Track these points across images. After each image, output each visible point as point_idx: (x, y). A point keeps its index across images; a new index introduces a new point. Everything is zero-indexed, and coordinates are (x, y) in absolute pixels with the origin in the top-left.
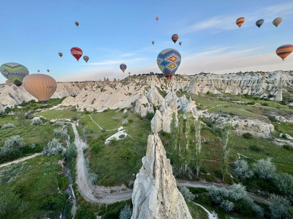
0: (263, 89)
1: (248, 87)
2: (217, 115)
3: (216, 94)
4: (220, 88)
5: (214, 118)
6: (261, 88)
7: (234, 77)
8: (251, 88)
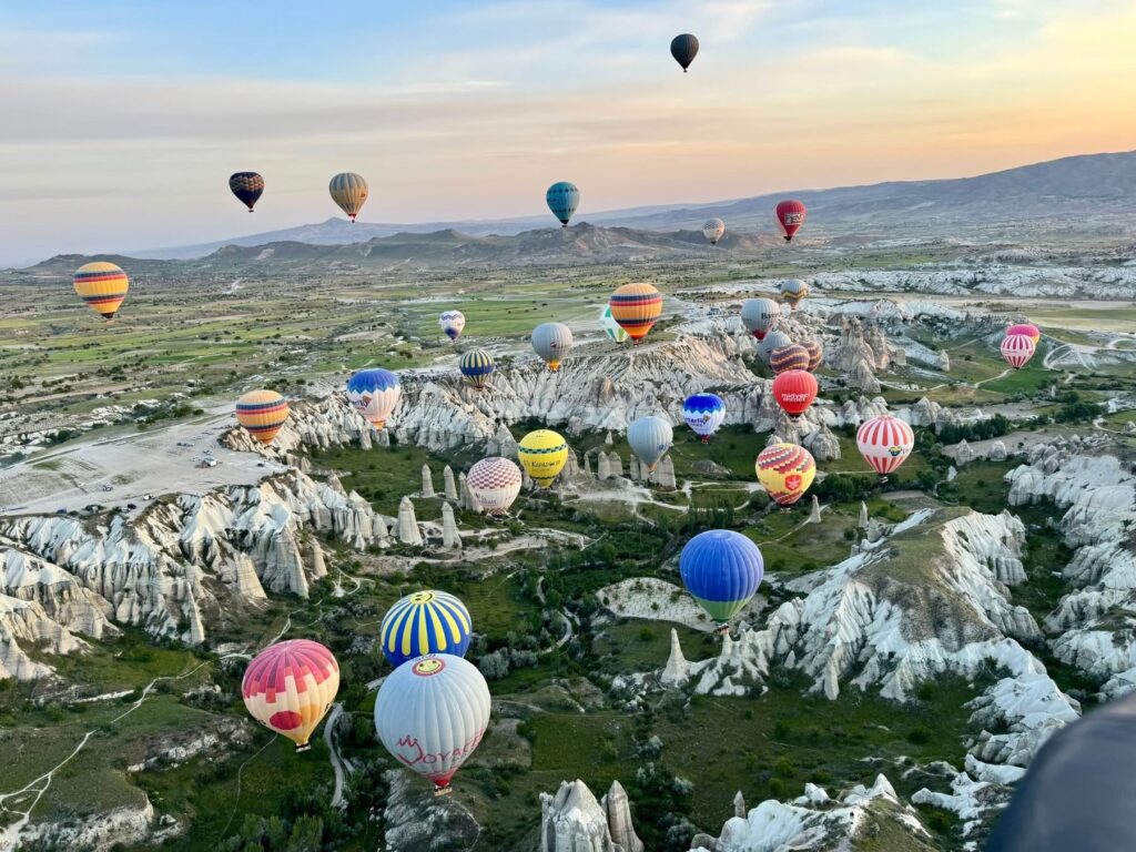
0: (165, 596)
1: (127, 590)
2: (55, 825)
3: (34, 682)
4: (38, 637)
5: (49, 838)
6: (161, 598)
7: (77, 543)
8: (136, 596)
